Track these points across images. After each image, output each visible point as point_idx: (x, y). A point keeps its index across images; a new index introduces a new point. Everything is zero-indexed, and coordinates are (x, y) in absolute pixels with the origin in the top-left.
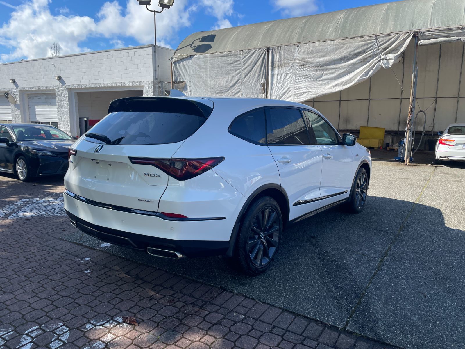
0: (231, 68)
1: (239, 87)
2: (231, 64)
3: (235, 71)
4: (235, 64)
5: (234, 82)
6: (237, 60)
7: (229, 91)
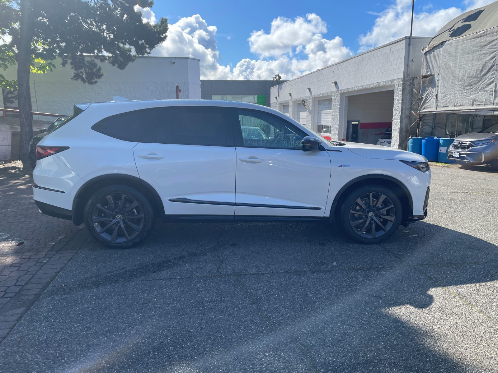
0: (485, 52)
1: (493, 76)
2: (485, 46)
3: (490, 55)
4: (490, 45)
5: (487, 70)
6: (493, 39)
7: (480, 83)
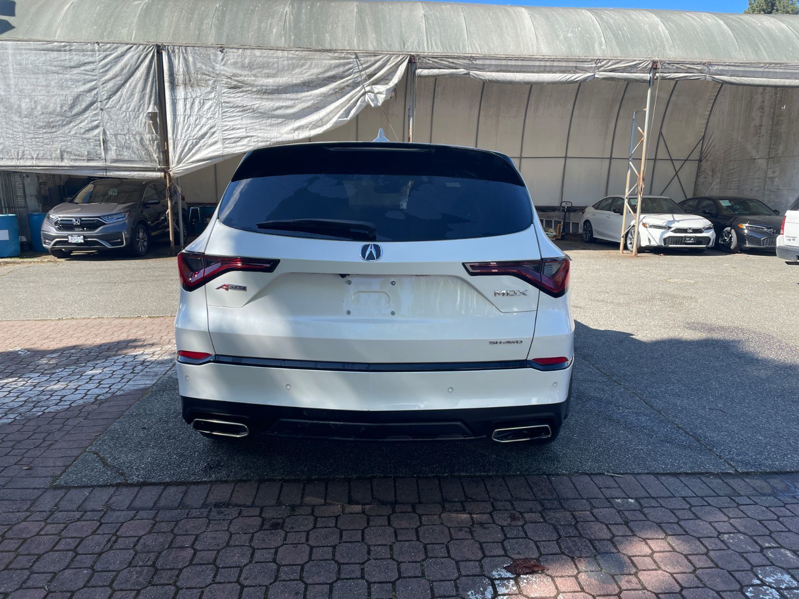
0: (73, 77)
1: (96, 118)
2: (71, 67)
3: (84, 84)
4: (82, 68)
5: (83, 107)
6: (86, 61)
7: (71, 125)
